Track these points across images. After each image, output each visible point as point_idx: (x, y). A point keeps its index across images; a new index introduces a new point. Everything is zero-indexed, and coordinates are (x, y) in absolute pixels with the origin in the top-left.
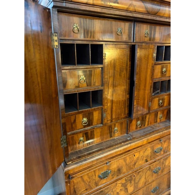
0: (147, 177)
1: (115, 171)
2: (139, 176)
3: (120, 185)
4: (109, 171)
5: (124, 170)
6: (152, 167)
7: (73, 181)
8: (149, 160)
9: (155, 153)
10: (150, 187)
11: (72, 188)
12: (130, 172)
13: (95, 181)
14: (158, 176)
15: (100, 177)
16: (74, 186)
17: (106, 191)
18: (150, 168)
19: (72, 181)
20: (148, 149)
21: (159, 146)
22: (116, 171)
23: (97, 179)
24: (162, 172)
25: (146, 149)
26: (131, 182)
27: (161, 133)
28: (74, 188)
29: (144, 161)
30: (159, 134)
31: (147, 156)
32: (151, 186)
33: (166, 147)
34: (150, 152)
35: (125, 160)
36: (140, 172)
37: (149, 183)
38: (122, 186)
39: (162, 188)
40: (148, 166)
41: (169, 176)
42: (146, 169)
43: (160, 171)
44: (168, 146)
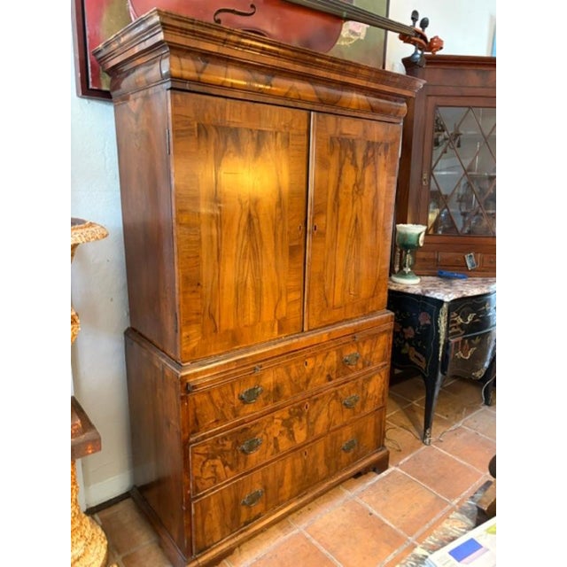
0: (331, 412)
1: (269, 391)
2: (315, 407)
3: (280, 422)
4: (259, 389)
5: (287, 391)
6: (340, 393)
7: (194, 399)
8: (334, 376)
9: (344, 364)
10: (339, 438)
11: (191, 413)
12: (299, 398)
13: (232, 406)
14: (354, 415)
15: (241, 399)
16: (195, 409)
17: (255, 430)
18: (336, 392)
19: (191, 398)
20: (330, 354)
21: (354, 351)
22: (272, 390)
23: (237, 401)
24: (363, 406)
25: (328, 353)
26: (300, 420)
27: (356, 323)
28: (195, 414)
29: (324, 378)
30: (352, 325)
31: (330, 368)
32: (341, 435)
33: (367, 354)
34: (335, 359)
35: (288, 372)
36: (317, 399)
37: (336, 426)
38: (282, 425)
39: (364, 445)
40: (333, 389)
41: (377, 420)
42: (330, 395)
43: (358, 404)
44: (371, 353)
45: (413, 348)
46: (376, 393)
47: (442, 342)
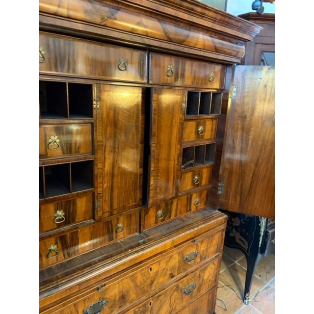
0: (172, 302)
1: (115, 300)
2: (158, 303)
4: (104, 302)
5: (132, 295)
6: (180, 285)
8: (176, 273)
9: (185, 261)
12: (144, 298)
14: (191, 298)
18: (177, 286)
20: (174, 256)
21: (193, 250)
22: (117, 299)
24: (199, 290)
25: (171, 257)
27: (196, 229)
29: (167, 276)
30: (192, 230)
31: (173, 268)
33: (204, 250)
34: (177, 260)
35: (133, 278)
36: (160, 295)
37: (176, 311)
40: (175, 284)
41: (211, 296)
42: (172, 289)
43: (195, 290)
44: (207, 249)
45: (239, 234)
46: (210, 277)
47: (262, 234)
